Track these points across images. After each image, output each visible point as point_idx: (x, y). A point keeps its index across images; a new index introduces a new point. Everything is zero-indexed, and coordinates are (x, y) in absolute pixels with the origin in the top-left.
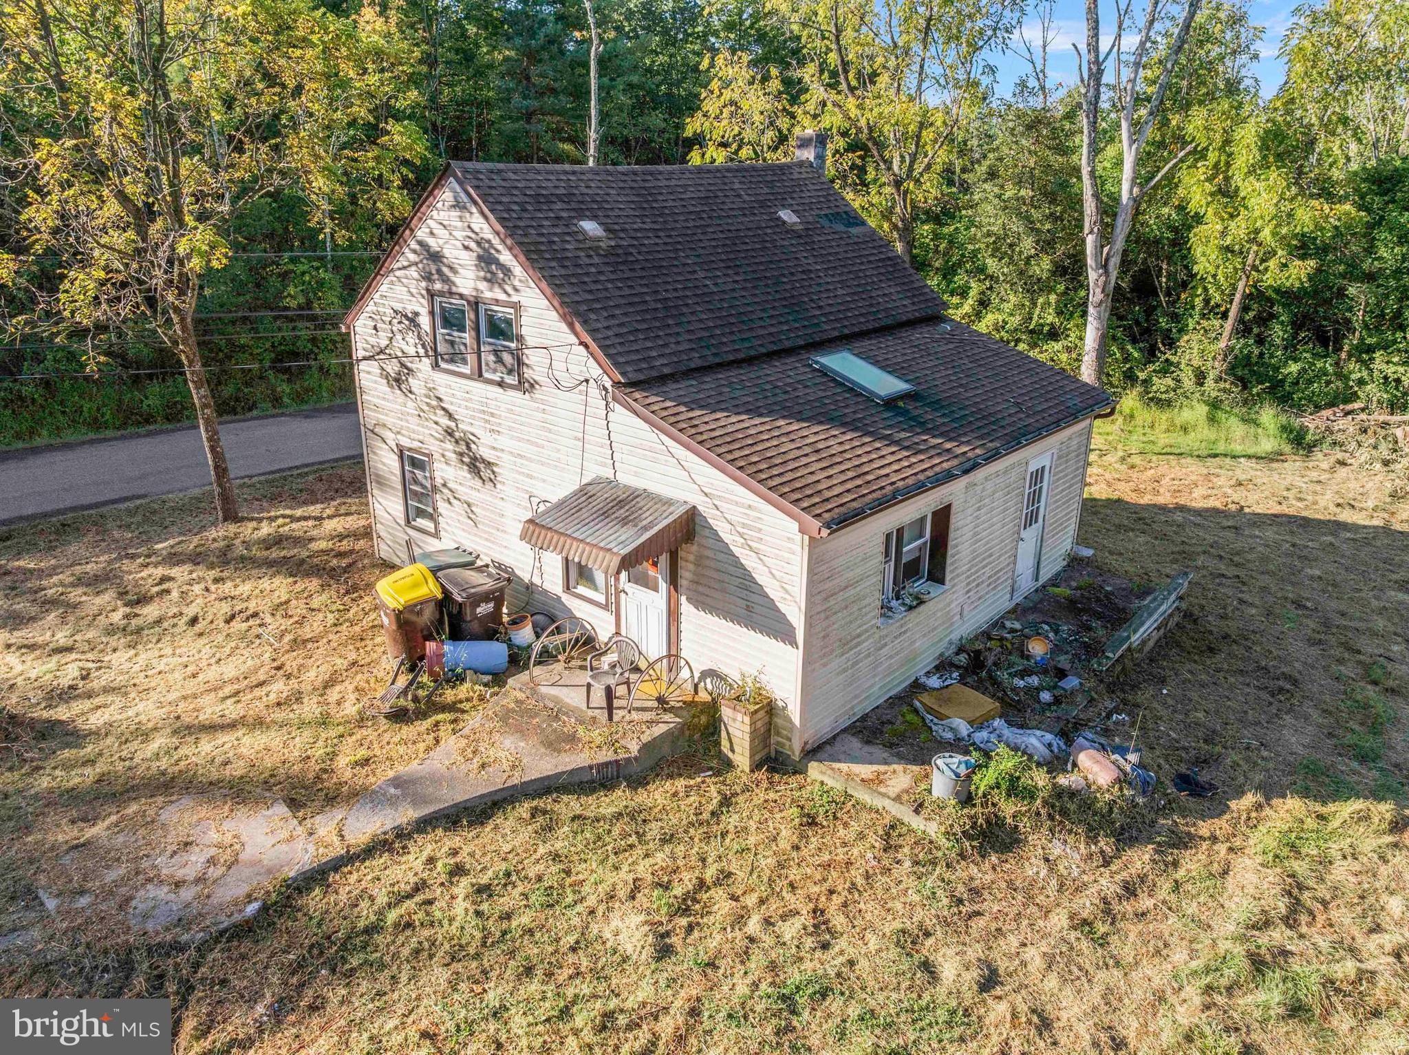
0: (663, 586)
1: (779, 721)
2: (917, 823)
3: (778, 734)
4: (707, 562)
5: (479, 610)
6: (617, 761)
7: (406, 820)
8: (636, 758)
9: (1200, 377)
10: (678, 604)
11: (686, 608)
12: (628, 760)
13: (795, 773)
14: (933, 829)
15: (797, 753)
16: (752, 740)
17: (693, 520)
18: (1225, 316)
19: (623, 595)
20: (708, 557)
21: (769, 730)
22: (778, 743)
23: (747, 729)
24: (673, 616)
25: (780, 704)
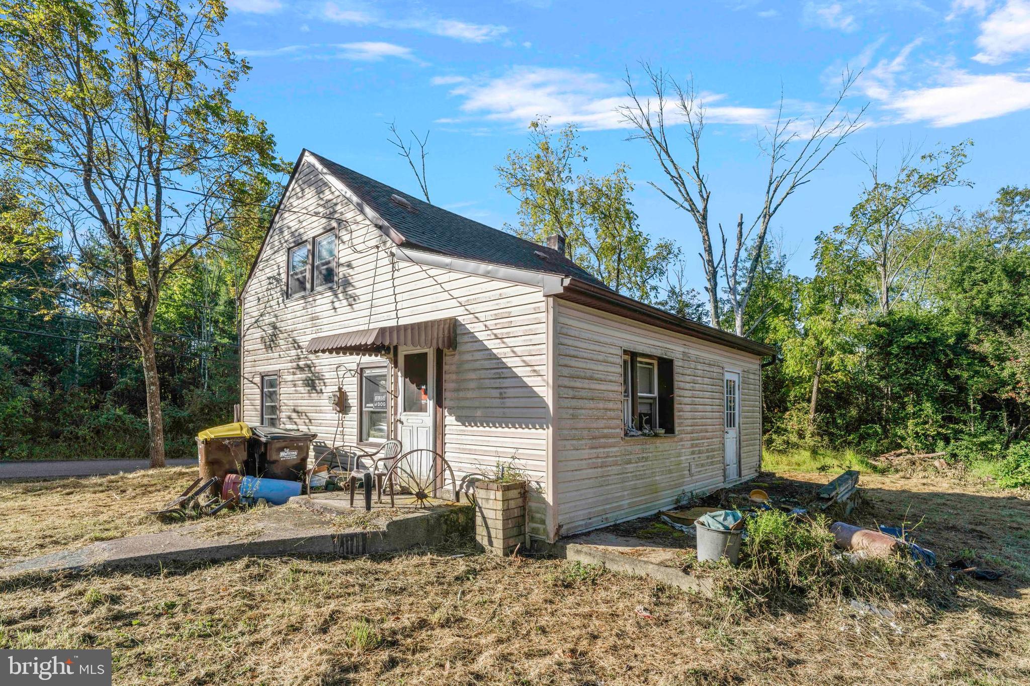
0: (431, 404)
1: (533, 505)
2: (687, 584)
3: (532, 519)
4: (467, 366)
5: (282, 454)
6: (364, 535)
7: (92, 562)
8: (384, 533)
9: (801, 435)
10: (443, 418)
11: (450, 420)
12: (375, 534)
13: (550, 557)
14: (708, 588)
15: (552, 535)
16: (505, 520)
17: (455, 331)
18: (809, 401)
19: (399, 425)
20: (468, 361)
21: (523, 516)
22: (533, 530)
23: (499, 505)
24: (439, 430)
25: (534, 485)
